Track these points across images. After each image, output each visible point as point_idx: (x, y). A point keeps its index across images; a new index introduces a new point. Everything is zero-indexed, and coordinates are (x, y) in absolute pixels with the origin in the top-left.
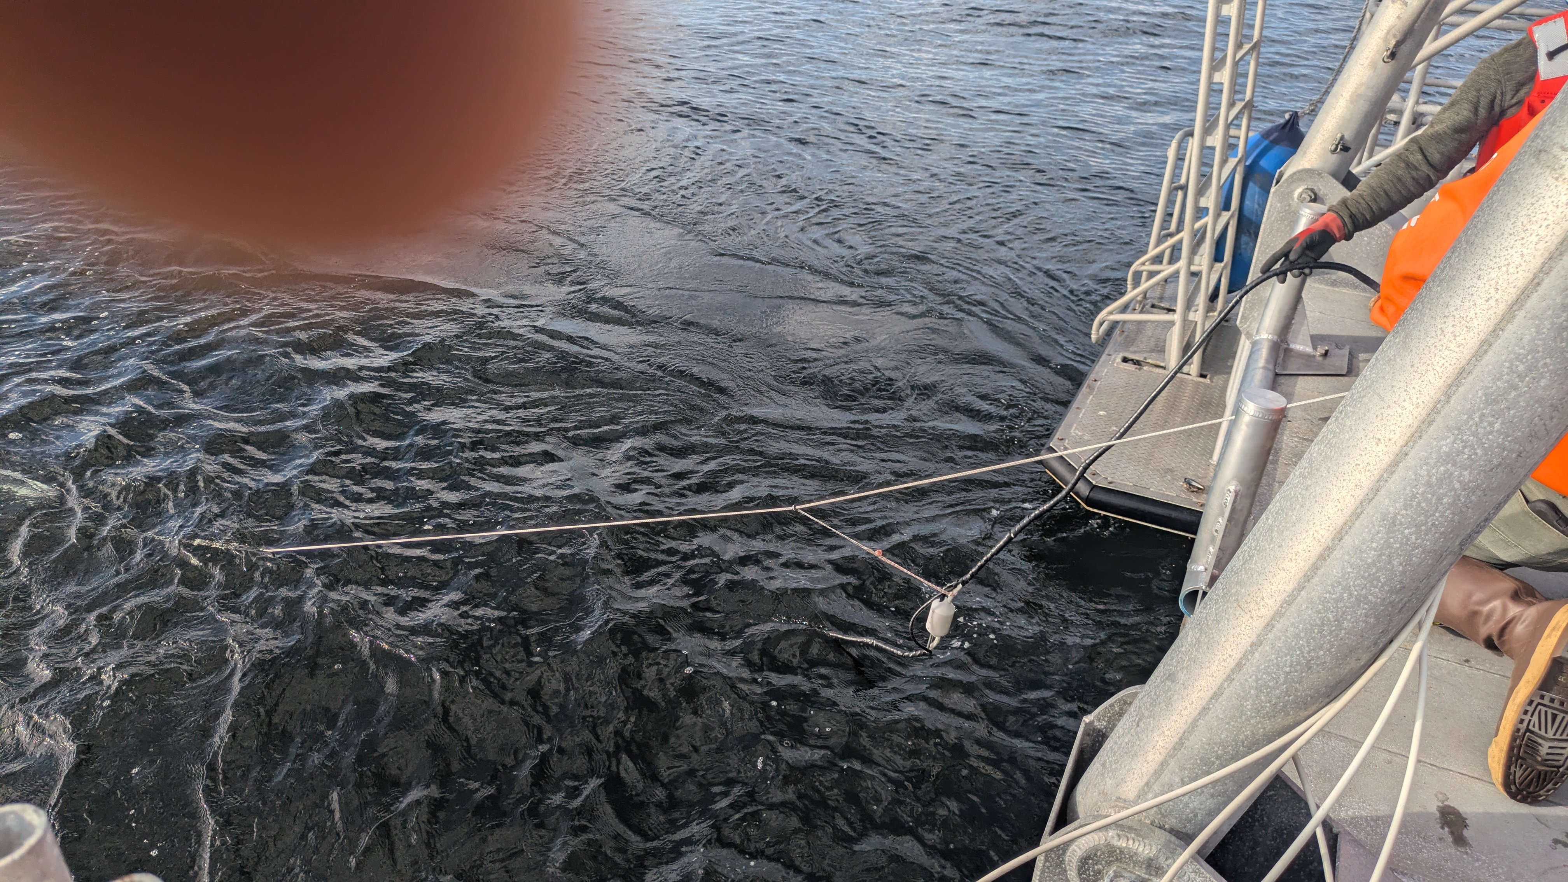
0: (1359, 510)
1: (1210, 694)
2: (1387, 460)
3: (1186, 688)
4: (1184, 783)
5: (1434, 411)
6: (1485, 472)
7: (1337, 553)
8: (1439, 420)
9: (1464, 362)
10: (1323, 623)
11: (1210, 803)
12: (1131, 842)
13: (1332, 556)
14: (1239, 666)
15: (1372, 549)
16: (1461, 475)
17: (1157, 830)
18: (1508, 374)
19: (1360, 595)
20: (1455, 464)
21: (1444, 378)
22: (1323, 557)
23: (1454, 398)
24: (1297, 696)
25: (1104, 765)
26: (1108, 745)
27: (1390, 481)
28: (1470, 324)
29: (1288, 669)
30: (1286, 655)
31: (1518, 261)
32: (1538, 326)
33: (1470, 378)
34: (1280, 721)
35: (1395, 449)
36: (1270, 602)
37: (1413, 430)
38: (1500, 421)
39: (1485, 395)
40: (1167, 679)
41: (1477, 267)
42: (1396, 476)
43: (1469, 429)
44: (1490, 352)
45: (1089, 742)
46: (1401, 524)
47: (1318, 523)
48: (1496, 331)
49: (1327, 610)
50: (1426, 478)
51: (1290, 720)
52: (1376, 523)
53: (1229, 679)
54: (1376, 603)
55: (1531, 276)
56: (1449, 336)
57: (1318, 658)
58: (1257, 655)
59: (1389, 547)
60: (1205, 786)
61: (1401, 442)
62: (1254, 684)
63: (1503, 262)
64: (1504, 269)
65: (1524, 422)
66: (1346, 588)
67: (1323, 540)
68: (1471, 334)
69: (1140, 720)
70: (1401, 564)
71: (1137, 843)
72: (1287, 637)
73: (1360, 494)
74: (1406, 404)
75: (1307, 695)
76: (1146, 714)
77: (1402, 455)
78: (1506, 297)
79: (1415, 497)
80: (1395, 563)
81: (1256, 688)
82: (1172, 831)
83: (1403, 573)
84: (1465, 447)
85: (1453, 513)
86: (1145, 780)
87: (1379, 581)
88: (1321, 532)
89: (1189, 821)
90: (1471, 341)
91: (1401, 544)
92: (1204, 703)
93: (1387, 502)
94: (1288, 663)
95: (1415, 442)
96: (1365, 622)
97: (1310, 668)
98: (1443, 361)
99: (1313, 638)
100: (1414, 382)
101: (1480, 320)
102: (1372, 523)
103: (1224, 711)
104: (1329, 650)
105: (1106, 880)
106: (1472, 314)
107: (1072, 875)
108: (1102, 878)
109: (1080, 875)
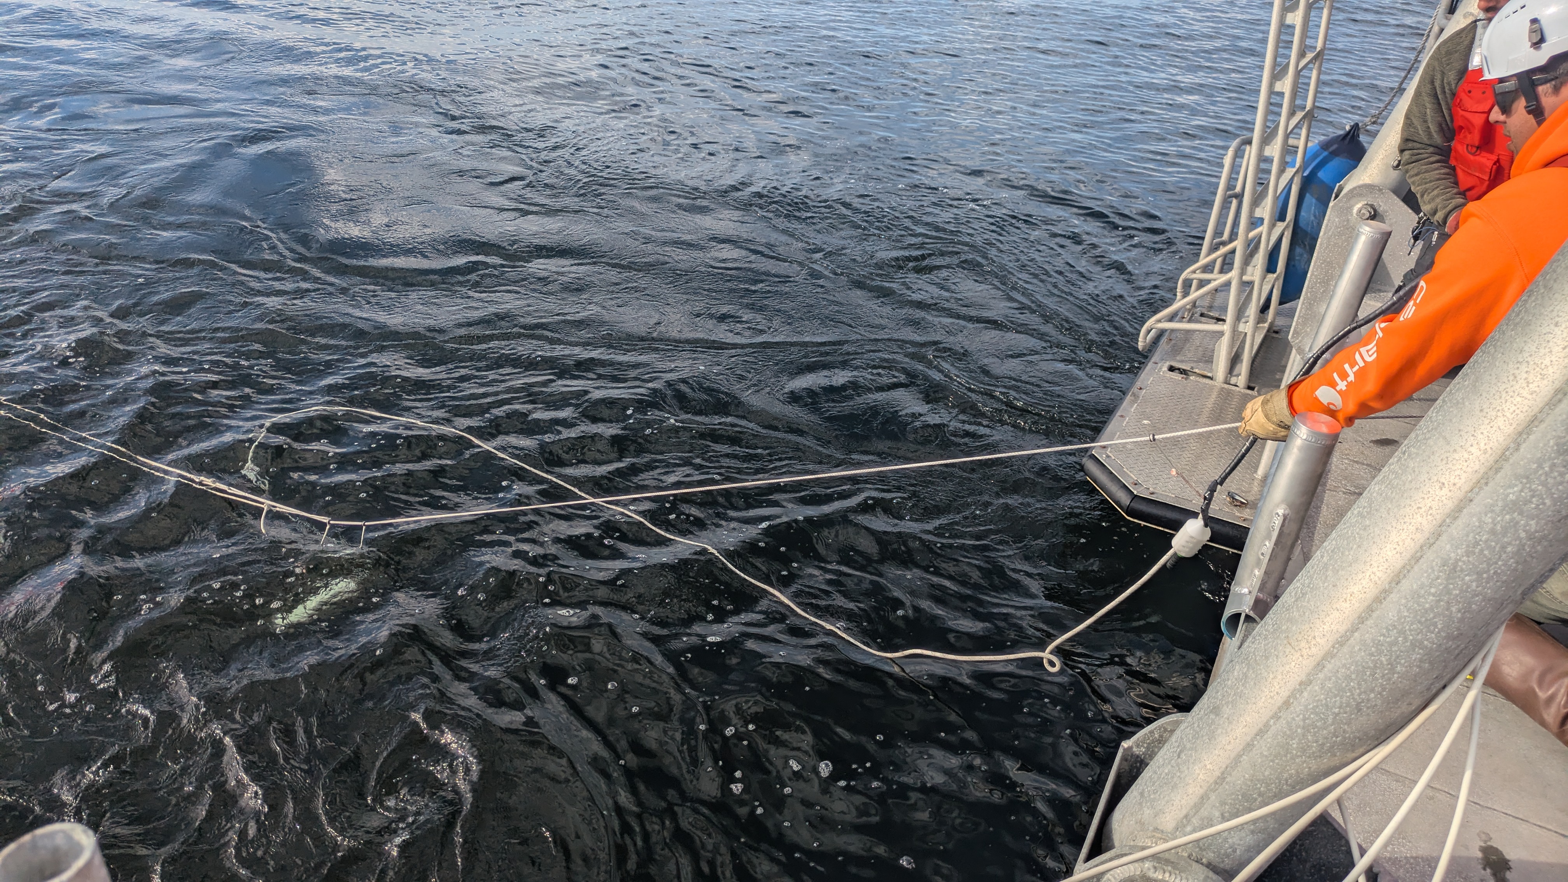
0: (1419, 554)
1: (1254, 731)
2: (1450, 505)
3: (1230, 723)
4: (1224, 819)
5: (1502, 458)
6: (1553, 522)
7: (1394, 597)
8: (1507, 468)
9: (1536, 410)
10: (1375, 666)
11: (1250, 840)
12: (1167, 875)
13: (1388, 599)
14: (1287, 704)
15: (1430, 594)
16: (1527, 524)
17: (1194, 864)
19: (1416, 640)
20: (1521, 513)
21: (1514, 426)
22: (1380, 598)
23: (1524, 446)
24: (1345, 738)
25: (1142, 794)
26: (1147, 774)
27: (1453, 526)
28: (1544, 372)
29: (1337, 710)
30: (1336, 696)
33: (1543, 426)
34: (1326, 762)
35: (1459, 494)
36: (1322, 641)
37: (1479, 475)
39: (1557, 444)
40: (1211, 712)
41: (1555, 313)
42: (1460, 522)
43: (1538, 479)
45: (1126, 766)
46: (1462, 570)
47: (1375, 564)
49: (1380, 653)
50: (1490, 526)
51: (1336, 761)
53: (1276, 717)
54: (1431, 649)
56: (1522, 383)
57: (1368, 700)
58: (1305, 694)
59: (1449, 592)
60: (1246, 823)
61: (1466, 488)
62: (1301, 723)
66: (1402, 632)
67: (1379, 582)
68: (1545, 382)
69: (1181, 752)
70: (1459, 611)
71: (1173, 877)
72: (1337, 678)
73: (1420, 538)
74: (1473, 450)
75: (1355, 737)
76: (1188, 745)
77: (1466, 501)
79: (1478, 544)
80: (1454, 609)
81: (1303, 728)
82: (1210, 866)
83: (1461, 620)
84: (1533, 496)
85: (1517, 563)
86: (1184, 812)
87: (1436, 627)
88: (1379, 574)
89: (1228, 856)
90: (1544, 388)
91: (1461, 591)
92: (1249, 739)
93: (1448, 547)
94: (1338, 704)
95: (1481, 488)
96: (1419, 667)
97: (1359, 710)
98: (1514, 408)
99: (1365, 680)
100: (1482, 427)
101: (1556, 367)
102: (1432, 568)
103: (1269, 749)
104: (1380, 694)
106: (1547, 362)
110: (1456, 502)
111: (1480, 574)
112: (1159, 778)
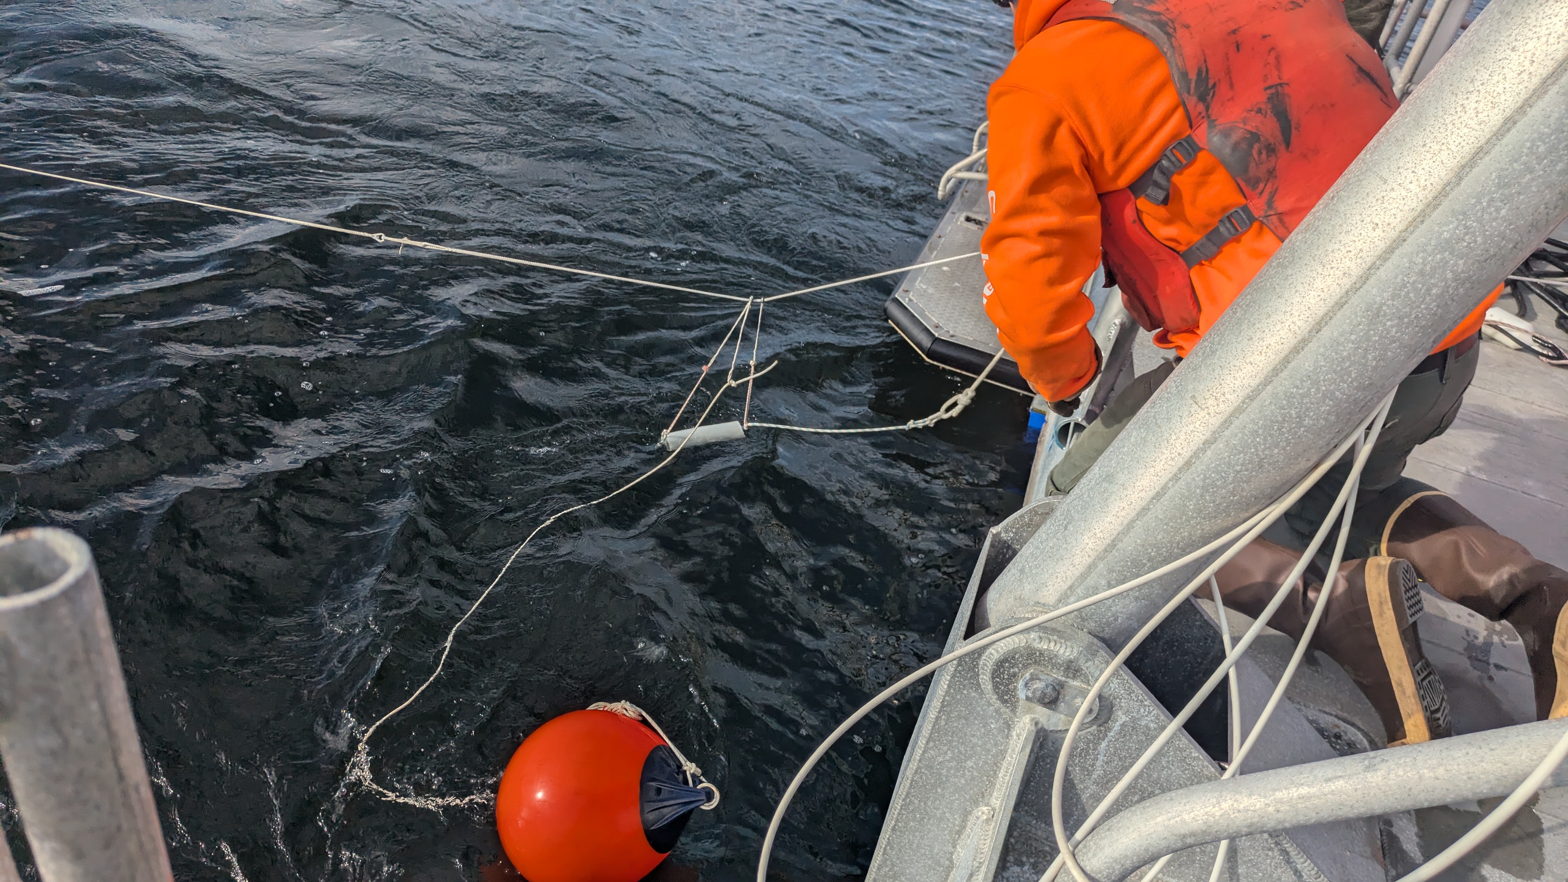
1: (1152, 493)
2: (1382, 246)
3: (1125, 489)
4: (1110, 586)
5: (1443, 193)
6: (1479, 261)
7: (1312, 346)
8: (1446, 204)
9: (1483, 140)
10: (1284, 420)
11: (1133, 607)
12: (1052, 644)
13: (1306, 349)
14: (1188, 464)
15: (1349, 341)
16: (1456, 264)
17: (1077, 632)
19: (1328, 391)
20: (1452, 252)
21: (1458, 158)
22: (1297, 349)
23: (1466, 180)
24: (1242, 497)
25: (1022, 571)
27: (1382, 269)
28: (1497, 100)
29: (1238, 468)
30: (1240, 453)
33: (1487, 159)
34: (1220, 523)
35: (1393, 234)
36: (1231, 397)
37: (1416, 214)
39: (1499, 177)
40: (1104, 480)
41: (1513, 38)
42: (1388, 264)
43: (1475, 214)
44: (1514, 131)
45: (995, 553)
46: (1385, 315)
47: (1296, 314)
48: (1521, 110)
49: (1291, 405)
50: (1420, 266)
51: (1230, 521)
52: (1359, 314)
53: (1175, 478)
54: (1341, 400)
56: (1472, 113)
57: (1271, 456)
58: (1209, 453)
59: (1368, 340)
60: (1131, 589)
61: (1401, 227)
62: (1201, 483)
63: (1544, 31)
65: (1530, 210)
67: (1299, 332)
68: (1496, 111)
70: (1375, 359)
71: (1058, 645)
72: (1243, 434)
73: (1347, 283)
74: (1412, 187)
75: (1251, 496)
77: (1400, 240)
78: (1541, 71)
79: (1405, 286)
80: (1370, 357)
83: (1375, 368)
84: (1466, 234)
85: (1438, 306)
86: (1069, 583)
87: (1349, 375)
88: (1299, 323)
89: (1108, 624)
91: (1381, 337)
92: (1144, 503)
93: (1375, 291)
94: (1241, 461)
95: (1417, 227)
96: (1326, 419)
97: (1261, 467)
98: (1461, 140)
99: (1271, 435)
100: (1424, 162)
101: (1508, 94)
102: (1355, 313)
103: (1164, 512)
104: (1284, 449)
105: (1021, 684)
106: (1500, 89)
107: (985, 679)
108: (1017, 681)
109: (993, 678)
110: (1388, 243)
111: (1401, 319)
112: (1042, 553)
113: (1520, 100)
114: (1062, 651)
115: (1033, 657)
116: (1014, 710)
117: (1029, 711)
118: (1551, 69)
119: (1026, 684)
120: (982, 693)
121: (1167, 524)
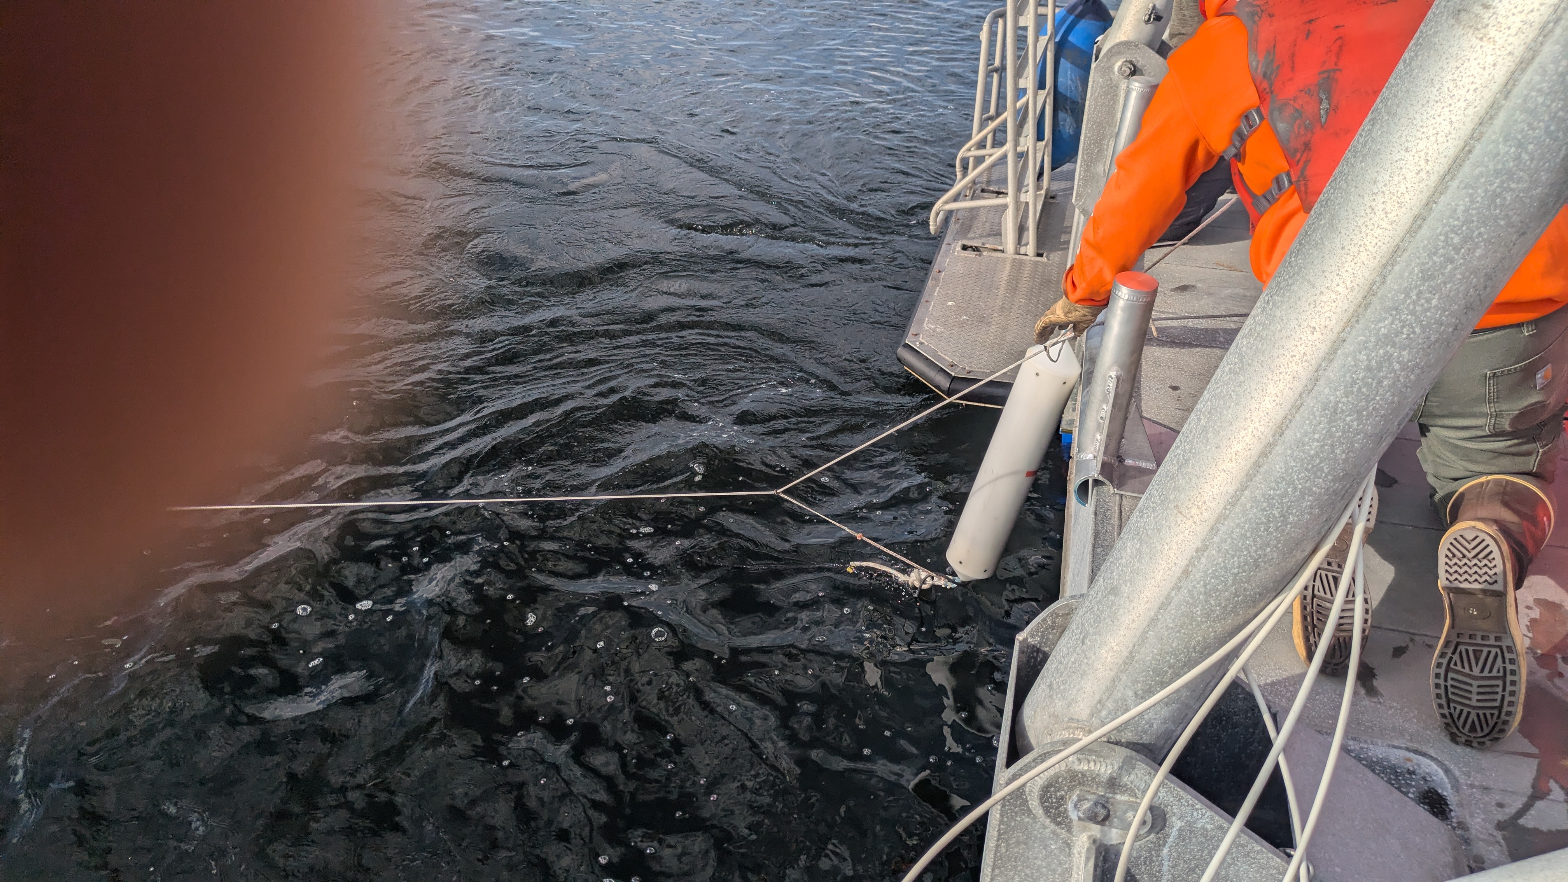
0: (1299, 403)
1: (1157, 605)
2: (1324, 348)
3: (1131, 601)
5: (1370, 293)
6: (1423, 349)
7: (1279, 449)
8: (1376, 303)
9: (1398, 239)
10: (1268, 521)
11: (1165, 712)
12: (1092, 764)
13: (1274, 452)
14: (1186, 573)
15: (1314, 440)
16: (1400, 355)
17: (1114, 747)
18: (1443, 248)
19: (1305, 488)
20: (1394, 345)
21: (1378, 258)
22: (1264, 454)
23: (1390, 277)
24: (1246, 596)
25: (1050, 687)
26: (1050, 666)
27: (1329, 369)
28: (1402, 200)
29: (1236, 571)
30: (1233, 557)
31: (1448, 128)
32: (1472, 194)
33: (1406, 255)
34: (1230, 622)
35: (1332, 336)
36: (1213, 505)
37: (1349, 314)
38: (1437, 296)
39: (1422, 271)
40: (1109, 593)
41: (1403, 139)
42: (1336, 364)
43: (1407, 308)
44: (1425, 227)
45: (1026, 659)
46: (1342, 411)
47: (1257, 420)
48: (1429, 204)
49: (1272, 507)
50: (1366, 363)
51: (1240, 620)
52: (1317, 414)
53: (1177, 587)
54: (1320, 493)
55: (1462, 144)
56: (1381, 214)
57: (1265, 555)
58: (1203, 560)
59: (1332, 436)
61: (1338, 329)
62: (1203, 590)
63: (1431, 132)
64: (1433, 139)
65: (1461, 295)
66: (1291, 483)
67: (1263, 437)
68: (1403, 210)
69: (1084, 637)
70: (1344, 452)
71: (1098, 765)
72: (1232, 538)
73: (1298, 386)
74: (1340, 289)
75: (1255, 593)
76: (1091, 631)
77: (1339, 342)
78: (1437, 168)
79: (1356, 383)
80: (1338, 451)
81: (1205, 593)
82: (1129, 744)
83: (1346, 460)
84: (1403, 327)
85: (1393, 395)
86: (1097, 697)
87: (1322, 470)
88: (1261, 429)
89: (1145, 732)
90: (1403, 216)
91: (1344, 432)
92: (1152, 614)
93: (1327, 391)
94: (1236, 564)
95: (1352, 327)
96: (1310, 513)
97: (1258, 566)
98: (1376, 241)
99: (1259, 536)
100: (1346, 265)
101: (1412, 194)
102: (1313, 414)
103: (1174, 620)
104: (1276, 547)
105: (1070, 806)
106: (1402, 189)
107: (1034, 804)
108: (1065, 803)
109: (1042, 803)
110: (1329, 345)
111: (1359, 412)
112: (1065, 668)
113: (1424, 197)
114: (1103, 770)
115: (1075, 779)
116: (1069, 830)
117: (1084, 829)
118: (1446, 167)
119: (1075, 806)
120: (1035, 818)
121: (1179, 632)
